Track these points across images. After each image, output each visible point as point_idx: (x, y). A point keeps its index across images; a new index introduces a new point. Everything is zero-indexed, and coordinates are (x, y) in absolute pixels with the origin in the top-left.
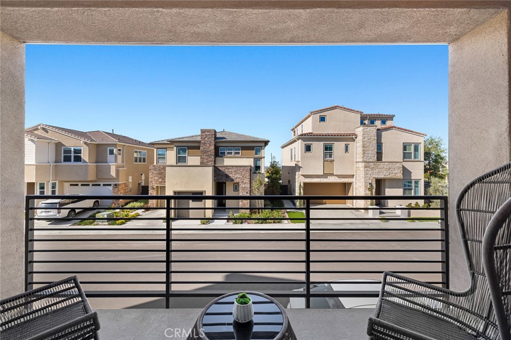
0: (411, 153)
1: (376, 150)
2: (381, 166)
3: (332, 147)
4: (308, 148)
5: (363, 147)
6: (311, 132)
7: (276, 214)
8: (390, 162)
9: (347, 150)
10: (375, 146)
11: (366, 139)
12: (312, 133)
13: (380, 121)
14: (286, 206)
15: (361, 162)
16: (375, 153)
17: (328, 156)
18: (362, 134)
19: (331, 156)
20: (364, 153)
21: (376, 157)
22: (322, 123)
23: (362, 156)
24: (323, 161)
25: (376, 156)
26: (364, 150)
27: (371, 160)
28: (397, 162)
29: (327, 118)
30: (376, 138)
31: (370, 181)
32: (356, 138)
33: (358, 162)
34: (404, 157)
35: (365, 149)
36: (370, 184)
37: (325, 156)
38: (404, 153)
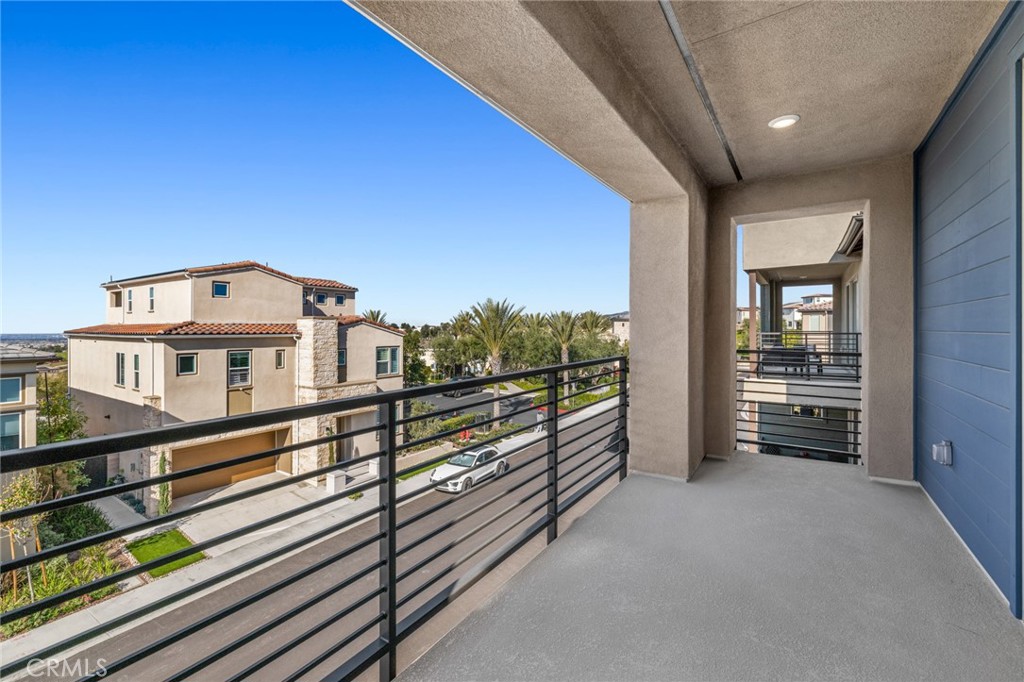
0: (386, 363)
1: (337, 364)
2: (346, 392)
3: (247, 359)
4: (186, 365)
5: (315, 358)
6: (188, 319)
7: (90, 565)
8: (360, 384)
9: (279, 363)
10: (335, 355)
11: (320, 343)
12: (192, 323)
13: (334, 299)
14: (117, 524)
15: (309, 388)
16: (336, 369)
17: (239, 378)
18: (312, 332)
19: (244, 378)
20: (316, 371)
21: (336, 377)
22: (219, 299)
23: (312, 376)
24: (226, 390)
25: (336, 373)
26: (316, 366)
27: (328, 383)
28: (369, 383)
29: (230, 289)
30: (336, 341)
31: (328, 424)
32: (299, 338)
33: (304, 387)
34: (378, 372)
35: (317, 362)
36: (328, 429)
37: (230, 380)
38: (378, 365)
